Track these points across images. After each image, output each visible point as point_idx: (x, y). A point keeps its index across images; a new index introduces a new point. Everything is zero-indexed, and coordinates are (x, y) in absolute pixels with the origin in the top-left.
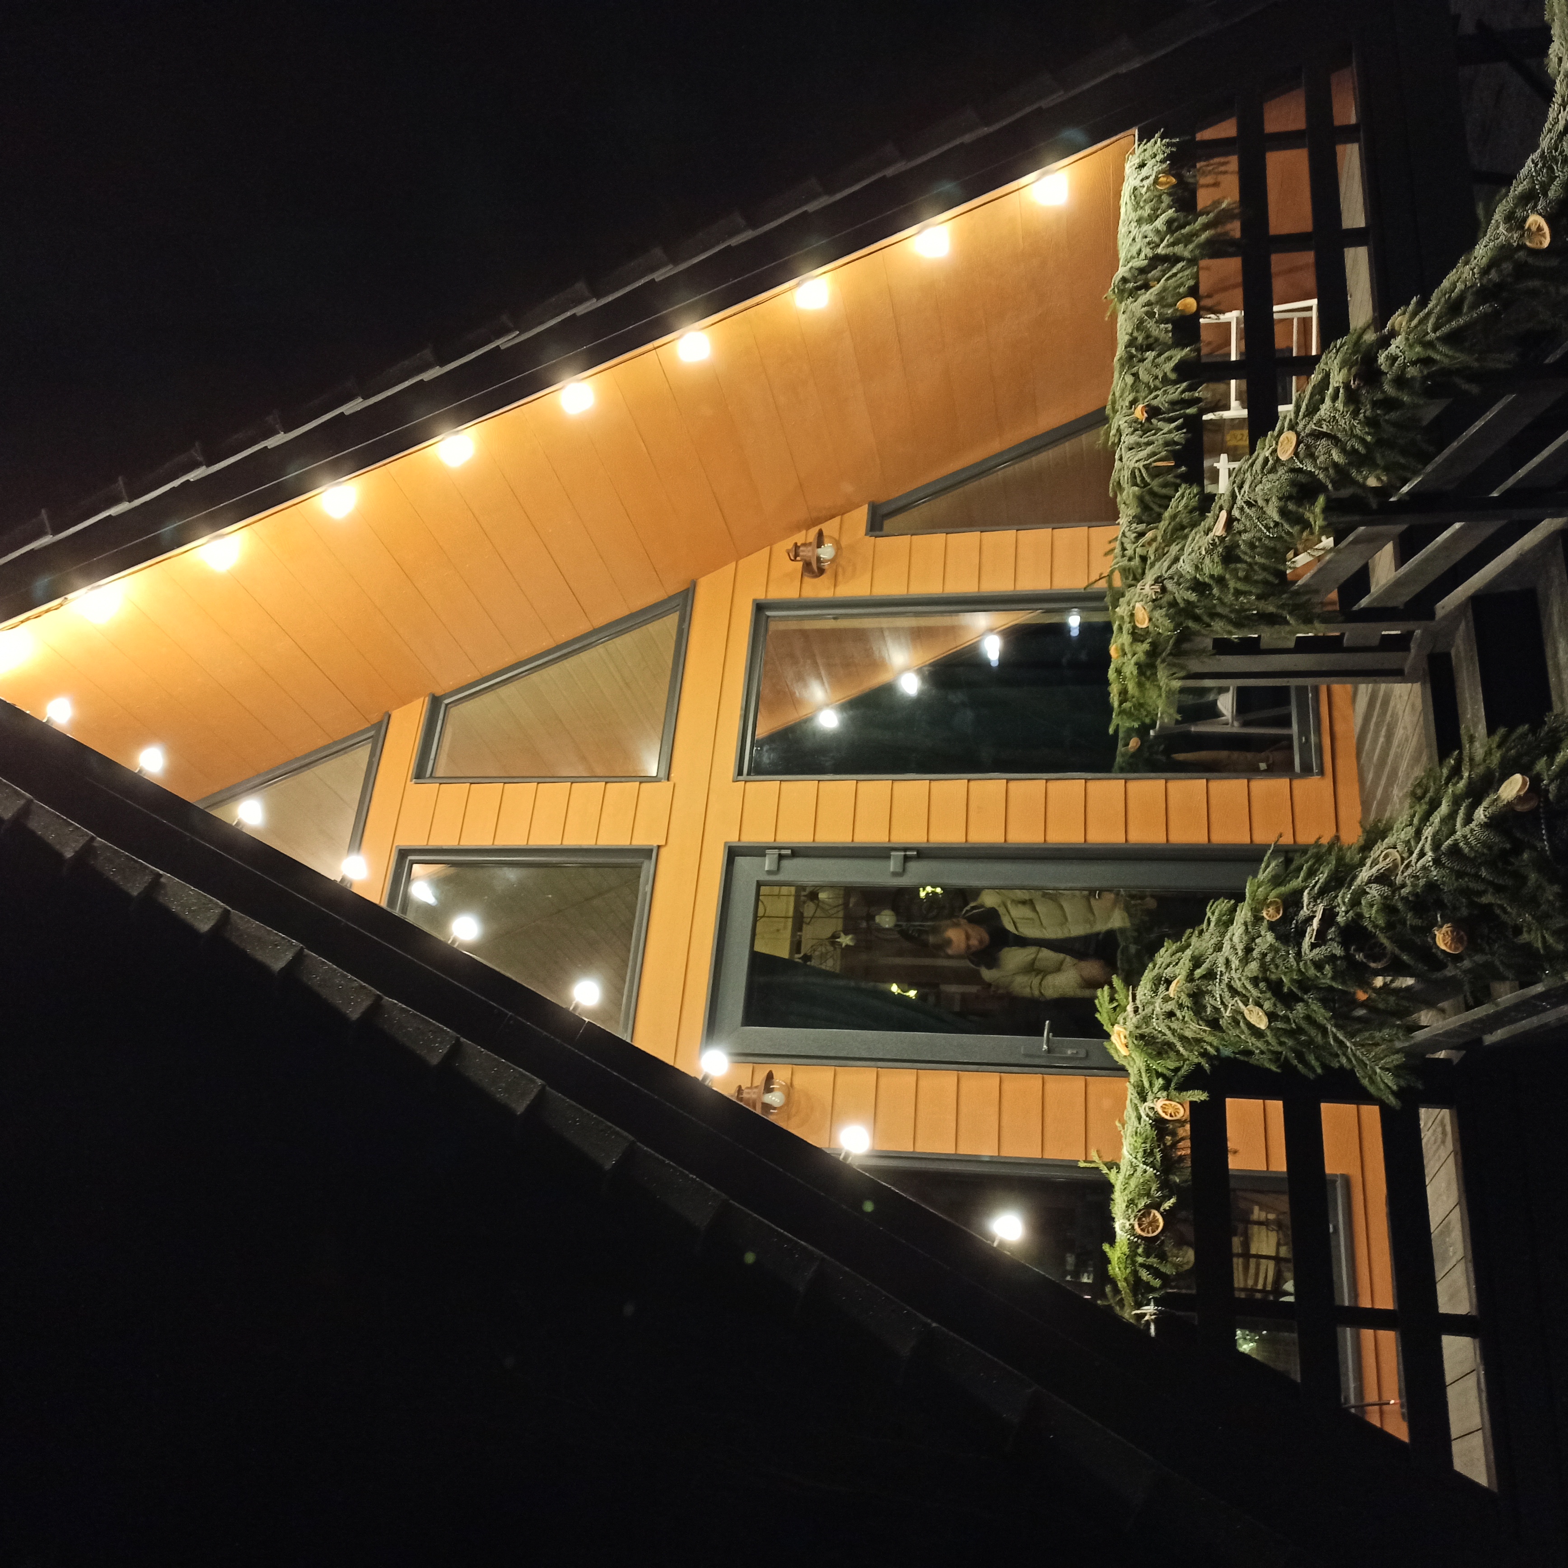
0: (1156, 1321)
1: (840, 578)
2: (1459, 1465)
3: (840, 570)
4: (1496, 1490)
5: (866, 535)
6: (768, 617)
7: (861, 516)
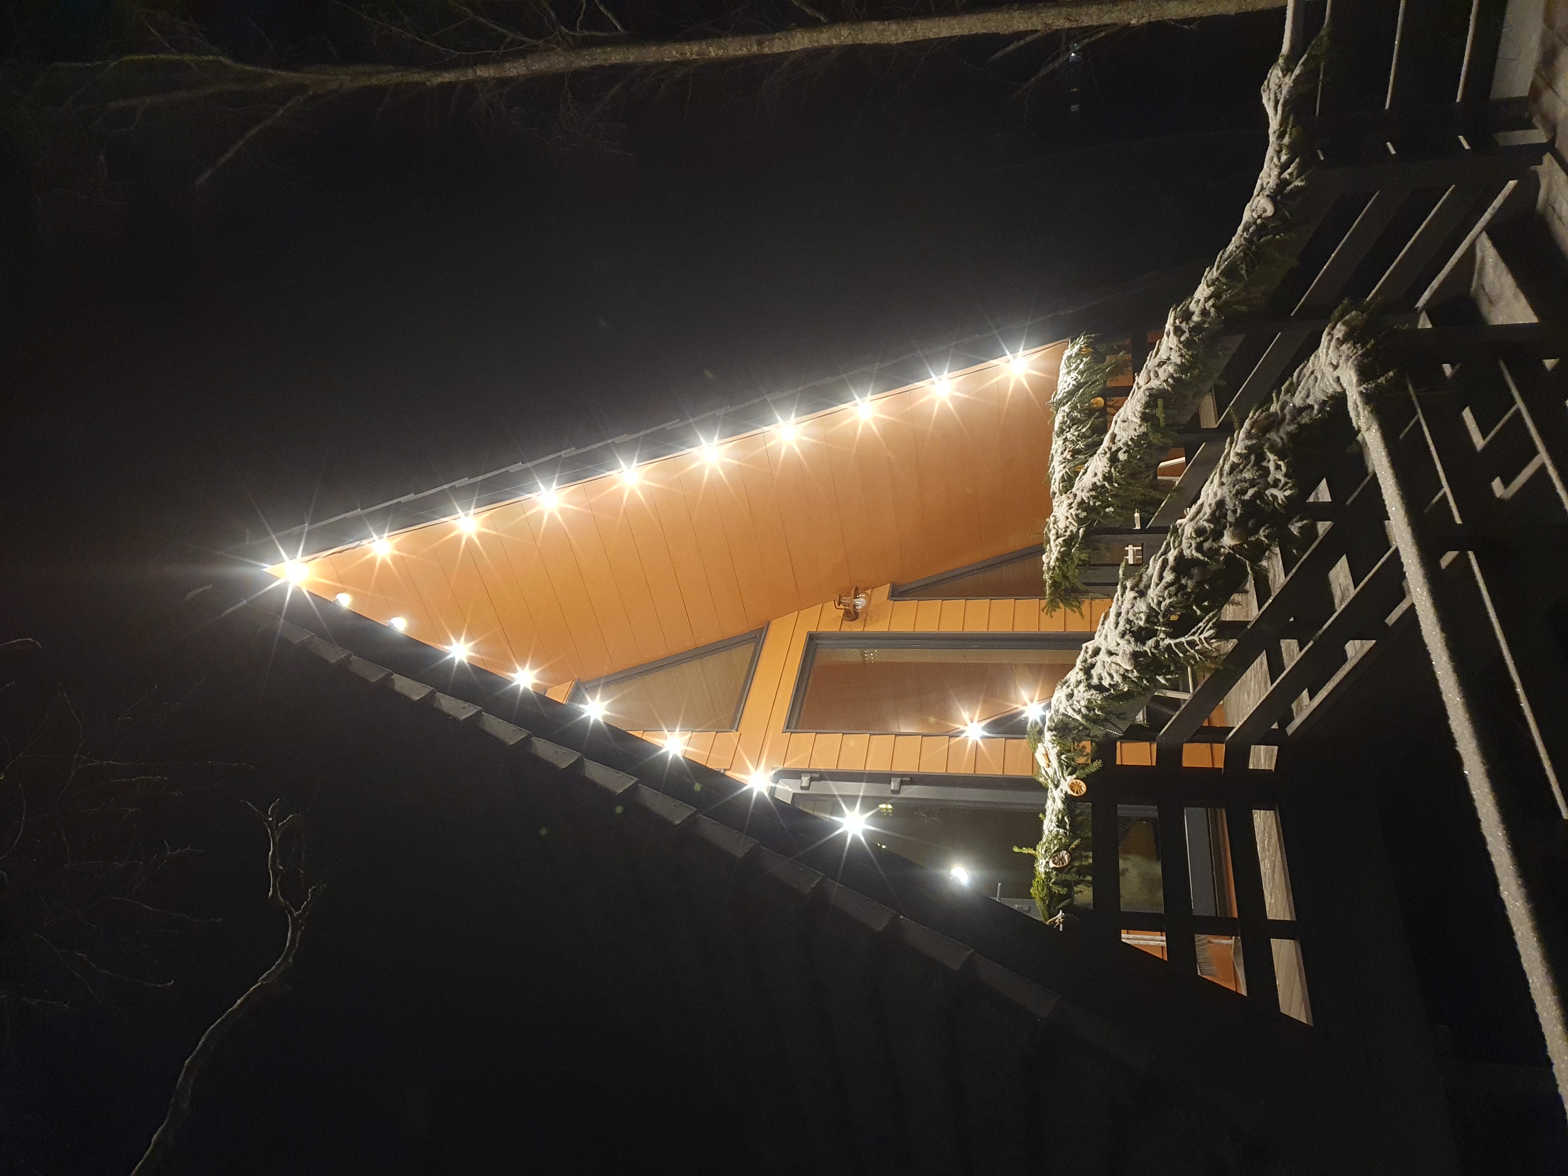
0: (1063, 923)
1: (868, 621)
2: (1284, 1010)
3: (868, 618)
4: (1312, 1024)
5: (888, 599)
6: (817, 644)
7: (887, 588)
